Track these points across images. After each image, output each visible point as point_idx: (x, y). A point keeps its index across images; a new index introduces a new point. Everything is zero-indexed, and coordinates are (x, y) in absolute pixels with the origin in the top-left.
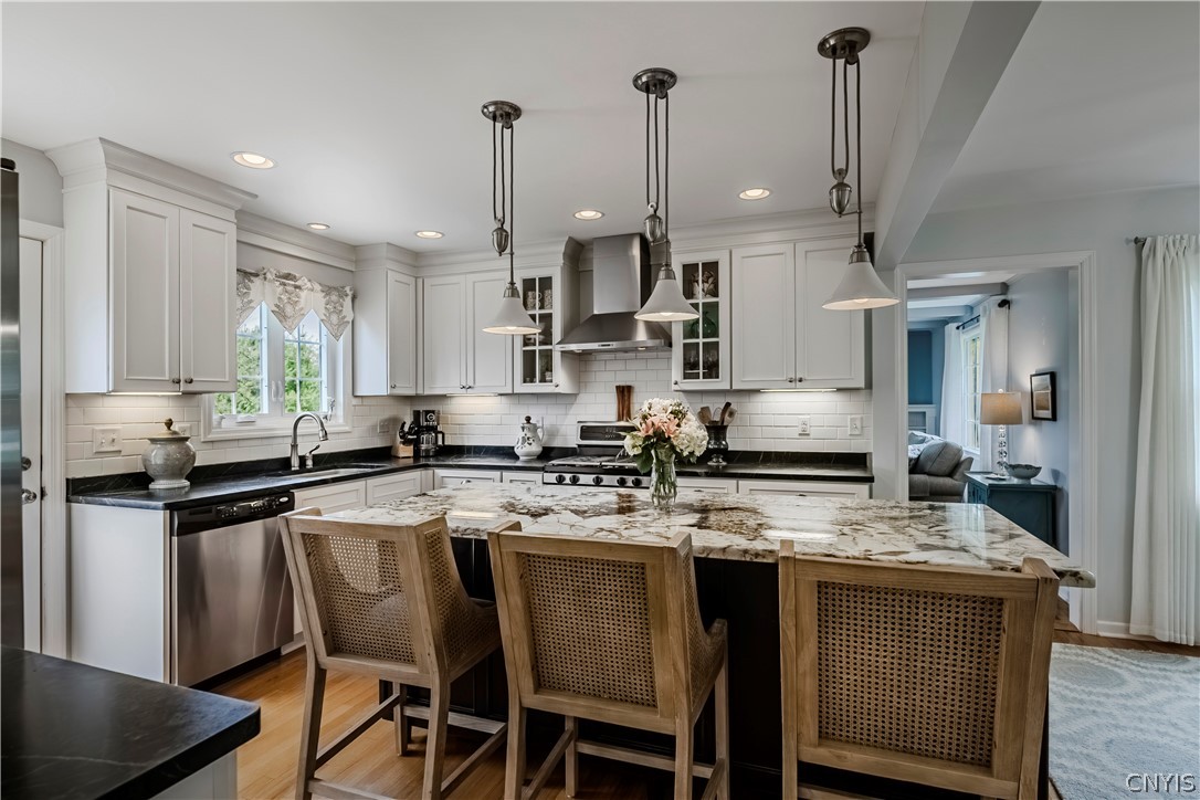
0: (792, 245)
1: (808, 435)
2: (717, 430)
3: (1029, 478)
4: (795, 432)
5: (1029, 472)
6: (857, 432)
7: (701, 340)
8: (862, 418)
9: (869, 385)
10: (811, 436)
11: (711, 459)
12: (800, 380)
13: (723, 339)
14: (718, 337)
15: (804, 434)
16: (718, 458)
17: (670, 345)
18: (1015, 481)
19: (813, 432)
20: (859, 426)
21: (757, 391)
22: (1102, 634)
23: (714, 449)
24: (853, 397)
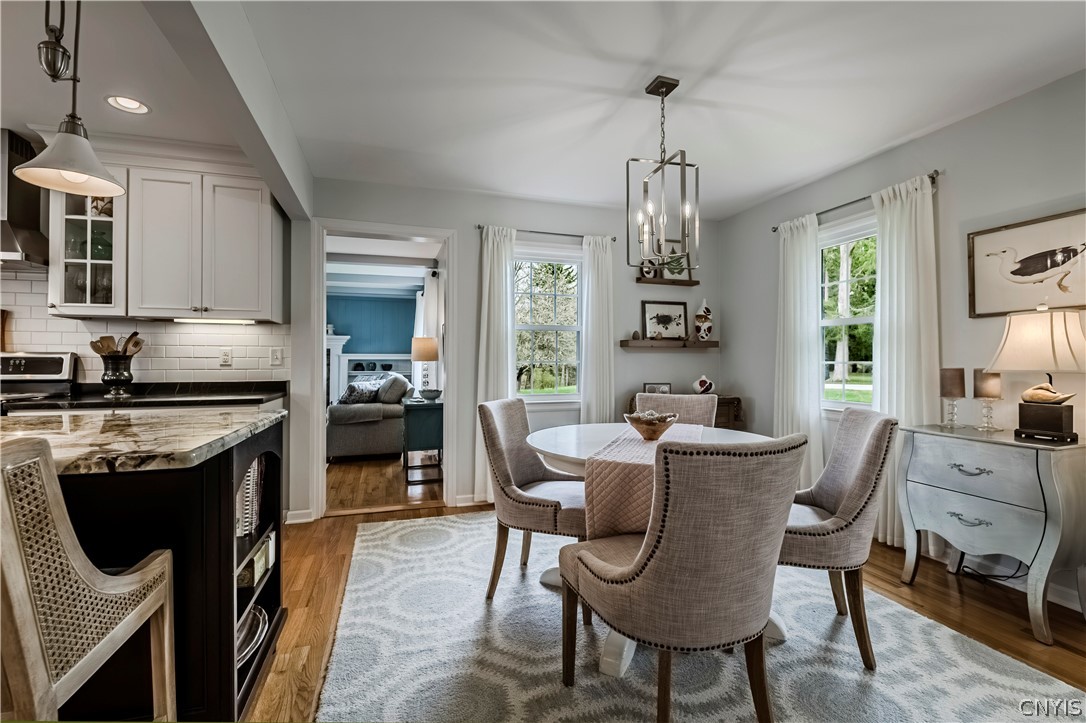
0: (200, 177)
1: (230, 365)
2: (116, 360)
3: (434, 399)
4: (217, 363)
5: (433, 395)
6: (278, 362)
7: (89, 261)
8: (282, 350)
9: (287, 319)
10: (234, 366)
11: (108, 392)
12: (206, 310)
13: (117, 263)
14: (111, 259)
15: (225, 365)
16: (118, 390)
17: (46, 263)
18: (426, 402)
19: (235, 363)
20: (279, 357)
21: (169, 321)
22: (459, 505)
23: (111, 380)
24: (275, 329)
